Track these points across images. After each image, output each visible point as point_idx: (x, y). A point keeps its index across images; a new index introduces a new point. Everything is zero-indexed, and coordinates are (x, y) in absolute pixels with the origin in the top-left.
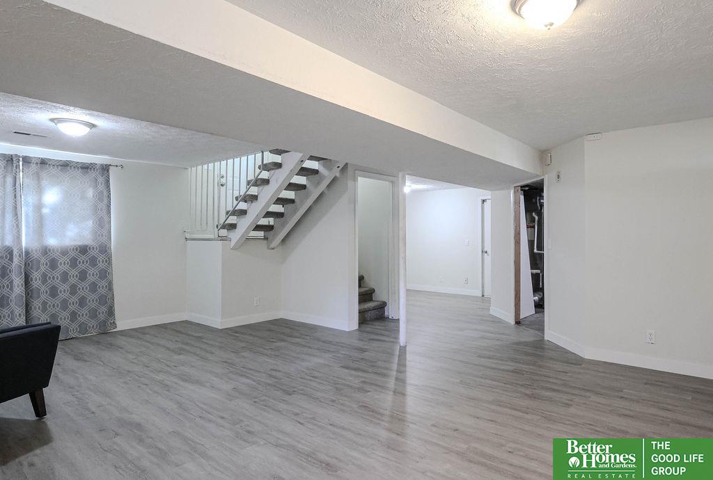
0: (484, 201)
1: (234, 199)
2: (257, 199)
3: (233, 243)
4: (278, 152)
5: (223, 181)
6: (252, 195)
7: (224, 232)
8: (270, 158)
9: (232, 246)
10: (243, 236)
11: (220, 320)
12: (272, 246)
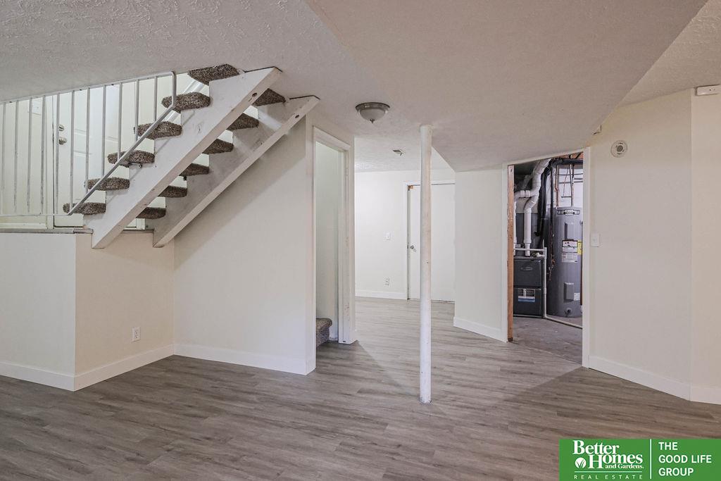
0: (409, 187)
1: (106, 159)
2: (153, 162)
3: (97, 239)
4: (205, 75)
5: (62, 135)
6: (145, 153)
7: (78, 219)
8: (188, 85)
9: (95, 242)
10: (118, 225)
11: (73, 376)
12: (160, 243)
